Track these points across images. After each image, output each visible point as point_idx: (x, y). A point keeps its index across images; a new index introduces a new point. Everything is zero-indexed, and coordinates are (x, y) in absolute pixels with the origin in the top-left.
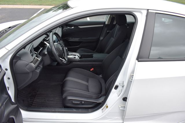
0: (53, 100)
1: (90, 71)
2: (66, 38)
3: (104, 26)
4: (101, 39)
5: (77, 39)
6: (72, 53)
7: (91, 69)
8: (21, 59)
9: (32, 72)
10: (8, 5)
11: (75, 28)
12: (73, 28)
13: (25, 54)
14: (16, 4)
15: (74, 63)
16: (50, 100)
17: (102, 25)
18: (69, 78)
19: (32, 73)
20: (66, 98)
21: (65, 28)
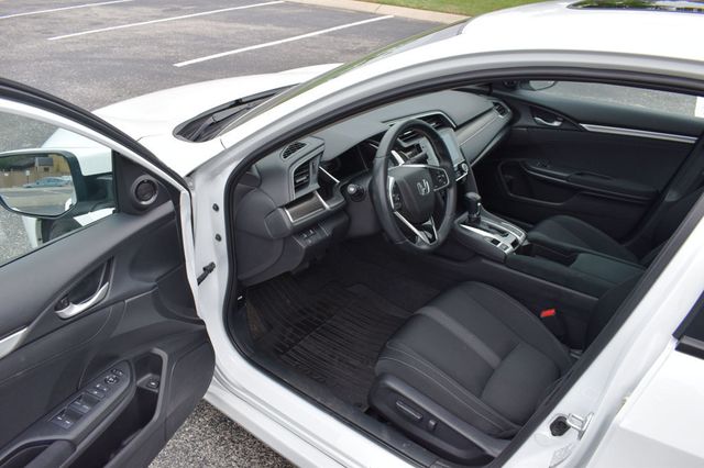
0: (354, 367)
1: (539, 317)
2: (519, 160)
3: (697, 142)
4: (666, 199)
5: (559, 175)
6: (499, 223)
7: (547, 309)
8: (262, 187)
9: (284, 238)
10: (419, 8)
11: (566, 126)
12: (556, 124)
13: (276, 173)
14: (442, 8)
15: (484, 261)
16: (348, 364)
17: (691, 140)
18: (433, 313)
19: (281, 242)
20: (382, 376)
21: (525, 121)
